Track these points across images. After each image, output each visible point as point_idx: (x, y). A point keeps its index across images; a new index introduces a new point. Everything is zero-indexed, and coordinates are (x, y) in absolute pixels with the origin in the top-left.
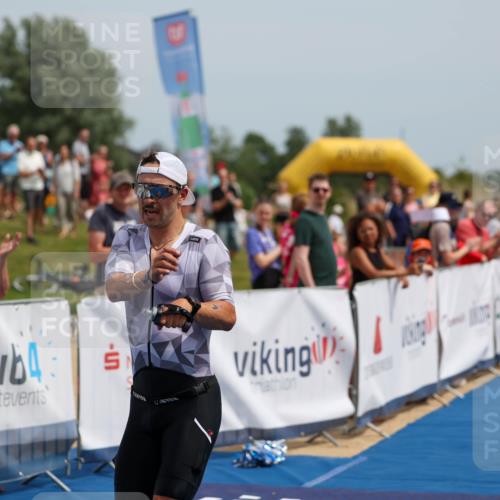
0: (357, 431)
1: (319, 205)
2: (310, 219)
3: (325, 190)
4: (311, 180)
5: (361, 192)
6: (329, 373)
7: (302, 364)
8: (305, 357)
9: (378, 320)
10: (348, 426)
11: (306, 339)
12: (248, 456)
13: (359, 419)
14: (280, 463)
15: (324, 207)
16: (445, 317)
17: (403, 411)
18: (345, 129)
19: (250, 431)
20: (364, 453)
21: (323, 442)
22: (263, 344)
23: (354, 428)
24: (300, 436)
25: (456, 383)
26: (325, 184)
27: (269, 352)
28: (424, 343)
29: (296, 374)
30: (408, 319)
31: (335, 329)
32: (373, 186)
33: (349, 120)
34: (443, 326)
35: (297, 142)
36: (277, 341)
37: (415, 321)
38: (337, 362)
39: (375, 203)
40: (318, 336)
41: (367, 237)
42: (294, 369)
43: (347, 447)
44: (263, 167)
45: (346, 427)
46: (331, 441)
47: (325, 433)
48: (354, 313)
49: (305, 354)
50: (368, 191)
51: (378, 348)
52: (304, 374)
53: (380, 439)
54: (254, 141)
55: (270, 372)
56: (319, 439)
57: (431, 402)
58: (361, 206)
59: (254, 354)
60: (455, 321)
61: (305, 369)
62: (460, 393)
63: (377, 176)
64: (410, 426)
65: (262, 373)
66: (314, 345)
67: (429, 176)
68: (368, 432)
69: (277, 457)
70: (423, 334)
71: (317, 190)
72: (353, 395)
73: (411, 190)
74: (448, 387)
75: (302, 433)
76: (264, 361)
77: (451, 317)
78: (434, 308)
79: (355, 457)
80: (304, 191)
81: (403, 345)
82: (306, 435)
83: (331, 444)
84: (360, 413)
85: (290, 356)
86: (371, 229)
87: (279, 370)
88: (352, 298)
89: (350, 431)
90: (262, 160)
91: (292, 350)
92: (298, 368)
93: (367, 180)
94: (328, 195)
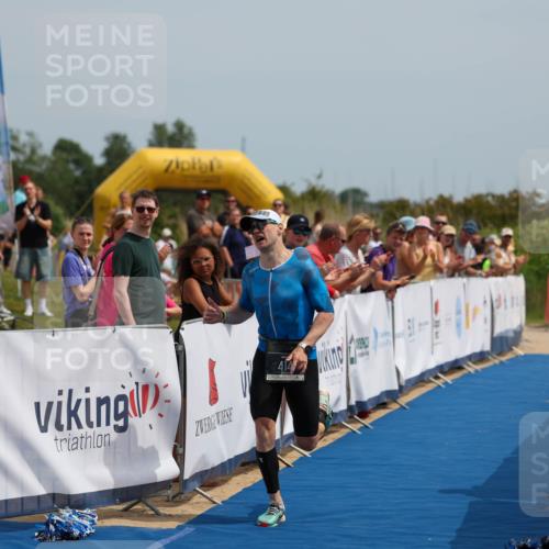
0: (183, 496)
3: (151, 210)
4: (135, 198)
5: (192, 212)
6: (150, 427)
7: (117, 417)
8: (121, 408)
9: (212, 364)
10: (173, 491)
11: (123, 387)
12: (51, 527)
13: (186, 482)
14: (90, 535)
17: (238, 473)
19: (53, 496)
21: (143, 511)
22: (70, 392)
23: (179, 494)
24: (116, 504)
27: (79, 401)
29: (111, 429)
31: (157, 375)
32: (207, 204)
35: (118, 151)
36: (87, 390)
38: (161, 415)
39: (208, 224)
40: (137, 384)
42: (108, 423)
43: (170, 516)
44: (77, 181)
45: (170, 492)
46: (152, 509)
47: (145, 499)
48: (181, 357)
49: (121, 405)
50: (201, 211)
51: (214, 399)
52: (119, 429)
54: (66, 148)
55: (80, 426)
56: (138, 507)
58: (192, 229)
59: (60, 404)
61: (121, 423)
64: (246, 490)
65: (69, 428)
66: (132, 393)
68: (197, 498)
69: (86, 528)
71: (141, 210)
72: (179, 456)
74: (293, 445)
75: (118, 500)
76: (72, 413)
82: (122, 501)
83: (152, 513)
85: (104, 408)
86: (207, 259)
87: (90, 424)
88: (178, 338)
89: (174, 497)
90: (78, 173)
91: (107, 400)
92: (113, 422)
93: (201, 197)
94: (155, 215)
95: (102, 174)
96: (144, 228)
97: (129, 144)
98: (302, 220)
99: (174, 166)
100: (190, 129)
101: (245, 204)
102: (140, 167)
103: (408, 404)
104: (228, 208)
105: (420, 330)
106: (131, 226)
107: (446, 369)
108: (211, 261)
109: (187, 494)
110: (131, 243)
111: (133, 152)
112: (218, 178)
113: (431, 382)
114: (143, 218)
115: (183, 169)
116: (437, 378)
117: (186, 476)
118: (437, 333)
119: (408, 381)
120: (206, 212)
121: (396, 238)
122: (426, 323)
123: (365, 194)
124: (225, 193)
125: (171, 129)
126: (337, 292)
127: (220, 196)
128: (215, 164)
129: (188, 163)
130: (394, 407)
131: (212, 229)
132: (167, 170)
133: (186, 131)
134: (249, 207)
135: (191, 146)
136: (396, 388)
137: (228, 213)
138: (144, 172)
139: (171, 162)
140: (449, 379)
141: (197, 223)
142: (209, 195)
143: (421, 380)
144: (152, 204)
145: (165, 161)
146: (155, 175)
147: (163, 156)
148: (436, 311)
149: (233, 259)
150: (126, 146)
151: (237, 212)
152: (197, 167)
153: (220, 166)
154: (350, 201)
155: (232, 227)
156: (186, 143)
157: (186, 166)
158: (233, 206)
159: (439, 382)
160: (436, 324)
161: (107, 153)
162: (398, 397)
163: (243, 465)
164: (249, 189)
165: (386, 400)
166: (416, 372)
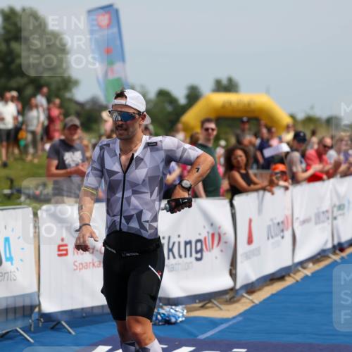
0: (235, 299)
1: (208, 140)
3: (213, 130)
4: (203, 122)
6: (216, 258)
7: (197, 252)
8: (199, 248)
9: (250, 221)
10: (229, 296)
11: (200, 234)
12: (159, 316)
13: (237, 291)
14: (181, 322)
15: (212, 141)
16: (297, 218)
17: (268, 285)
18: (228, 86)
20: (240, 315)
21: (212, 307)
22: (169, 238)
23: (233, 297)
24: (195, 303)
25: (305, 265)
26: (212, 126)
27: (174, 243)
28: (283, 237)
29: (193, 259)
30: (272, 220)
31: (220, 228)
33: (230, 80)
34: (296, 226)
35: (194, 96)
36: (179, 236)
37: (276, 221)
38: (222, 251)
39: (248, 138)
40: (208, 233)
41: (238, 162)
42: (191, 255)
43: (228, 310)
44: (170, 113)
45: (228, 297)
46: (217, 306)
47: (213, 301)
48: (234, 216)
49: (199, 245)
51: (250, 241)
52: (198, 259)
53: (252, 305)
54: (164, 95)
55: (174, 257)
56: (209, 305)
57: (287, 278)
60: (304, 222)
61: (199, 255)
62: (308, 272)
63: (250, 120)
64: (273, 295)
65: (169, 258)
66: (205, 239)
67: (286, 120)
68: (243, 300)
69: (179, 317)
70: (282, 231)
71: (207, 130)
72: (233, 274)
73: (274, 130)
74: (300, 268)
75: (197, 301)
76: (170, 250)
77: (301, 219)
78: (290, 212)
79: (234, 318)
80: (198, 130)
81: (268, 238)
82: (200, 302)
83: (217, 308)
84: (238, 287)
85: (188, 247)
87: (180, 256)
88: (232, 205)
89: (231, 299)
90: (169, 108)
91: (190, 242)
92: (194, 255)
93: (243, 122)
94: (215, 133)
98: (302, 134)
102: (207, 105)
109: (237, 297)
111: (202, 96)
125: (225, 82)
126: (325, 177)
127: (254, 122)
133: (233, 83)
135: (236, 91)
139: (225, 102)
146: (216, 110)
153: (254, 104)
155: (263, 140)
156: (233, 89)
161: (188, 97)
163: (270, 280)
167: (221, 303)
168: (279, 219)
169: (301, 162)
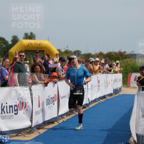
2: (19, 65)
4: (19, 53)
5: (35, 56)
6: (24, 114)
7: (15, 111)
8: (16, 109)
9: (39, 97)
11: (16, 103)
14: (7, 142)
15: (23, 61)
17: (46, 126)
20: (34, 139)
22: (2, 104)
27: (4, 107)
28: (54, 104)
32: (38, 54)
35: (15, 40)
36: (7, 103)
38: (27, 110)
39: (39, 60)
40: (20, 102)
43: (28, 137)
44: (4, 48)
45: (28, 131)
47: (21, 132)
48: (31, 94)
49: (16, 107)
50: (37, 56)
52: (16, 114)
53: (39, 134)
55: (5, 113)
58: (35, 61)
61: (16, 112)
65: (2, 113)
66: (18, 104)
67: (56, 52)
68: (35, 132)
71: (21, 56)
73: (50, 56)
75: (14, 133)
76: (3, 110)
79: (31, 140)
83: (24, 136)
85: (11, 108)
86: (38, 69)
87: (7, 113)
91: (12, 106)
92: (14, 112)
93: (37, 52)
94: (25, 57)
95: (11, 46)
96: (22, 61)
97: (18, 38)
98: (63, 58)
99: (30, 44)
100: (34, 35)
101: (49, 54)
102: (21, 44)
103: (91, 107)
104: (44, 55)
105: (94, 88)
106: (18, 60)
107: (101, 98)
108: (40, 69)
109: (33, 131)
110: (18, 64)
111: (19, 40)
112: (42, 48)
113: (97, 101)
114: (21, 58)
115: (32, 45)
116: (99, 100)
117: (33, 126)
118: (99, 88)
119: (91, 101)
120: (38, 57)
121: (87, 63)
122: (96, 86)
123: (81, 52)
124: (43, 51)
125: (29, 34)
127: (42, 52)
128: (41, 44)
129: (34, 43)
130: (88, 108)
131: (40, 61)
132: (28, 45)
133: (33, 35)
134: (50, 55)
135: (35, 39)
136: (88, 103)
137: (44, 57)
138: (22, 46)
139: (29, 43)
140: (102, 101)
141: (36, 59)
142: (39, 52)
143: (95, 101)
144: (24, 54)
145: (28, 43)
146: (25, 47)
147: (27, 42)
148: (99, 83)
149: (45, 69)
150: (17, 39)
151: (46, 56)
152: (36, 44)
153: (42, 44)
154: (76, 54)
155: (45, 60)
156: (33, 38)
157: (33, 44)
158: (45, 55)
159: (100, 101)
160: (99, 86)
161: (12, 41)
162: (89, 105)
163: (48, 123)
164: (50, 50)
165: (85, 106)
166: (93, 99)
167: (25, 134)
168: (52, 96)
169: (62, 71)
